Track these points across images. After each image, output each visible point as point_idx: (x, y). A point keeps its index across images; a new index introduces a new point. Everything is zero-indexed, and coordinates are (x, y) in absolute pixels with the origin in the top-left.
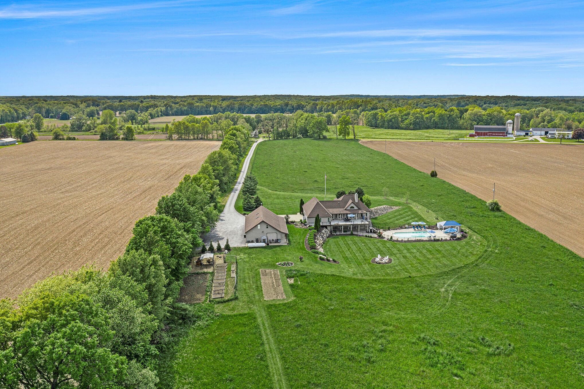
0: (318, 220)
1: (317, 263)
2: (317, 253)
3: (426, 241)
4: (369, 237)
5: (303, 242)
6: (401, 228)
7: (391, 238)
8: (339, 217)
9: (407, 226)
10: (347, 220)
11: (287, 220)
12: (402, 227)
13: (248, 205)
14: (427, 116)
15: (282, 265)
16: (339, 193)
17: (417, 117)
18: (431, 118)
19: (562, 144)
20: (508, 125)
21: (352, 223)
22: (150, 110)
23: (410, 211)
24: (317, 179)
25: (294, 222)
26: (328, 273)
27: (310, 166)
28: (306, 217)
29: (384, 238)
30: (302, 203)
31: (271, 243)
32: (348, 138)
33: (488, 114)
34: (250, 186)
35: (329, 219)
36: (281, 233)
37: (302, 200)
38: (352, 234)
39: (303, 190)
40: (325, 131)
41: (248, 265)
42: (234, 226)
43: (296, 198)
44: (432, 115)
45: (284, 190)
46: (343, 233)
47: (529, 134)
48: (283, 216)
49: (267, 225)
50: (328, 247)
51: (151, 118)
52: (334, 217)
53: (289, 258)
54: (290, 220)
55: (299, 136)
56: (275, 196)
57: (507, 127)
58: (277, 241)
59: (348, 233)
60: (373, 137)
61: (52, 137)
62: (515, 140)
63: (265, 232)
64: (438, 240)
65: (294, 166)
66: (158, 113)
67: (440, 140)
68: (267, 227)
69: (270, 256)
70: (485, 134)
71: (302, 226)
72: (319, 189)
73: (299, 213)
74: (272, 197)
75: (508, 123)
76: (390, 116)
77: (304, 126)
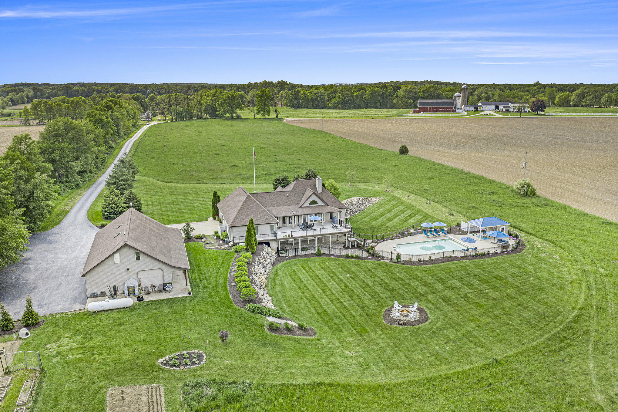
0: (251, 231)
1: (264, 345)
2: (261, 312)
3: (462, 258)
4: (352, 257)
5: (225, 284)
6: (402, 235)
7: (398, 257)
8: (290, 223)
9: (412, 231)
10: (306, 227)
11: (187, 233)
12: (403, 233)
13: (111, 208)
14: (357, 93)
15: (174, 365)
16: (278, 180)
17: (346, 94)
18: (362, 95)
19: (522, 117)
20: (457, 98)
21: (318, 232)
22: (11, 95)
23: (401, 203)
24: (236, 162)
25: (201, 238)
26: (300, 381)
27: (224, 147)
28: (226, 225)
29: (383, 257)
30: (216, 199)
31: (148, 293)
32: (268, 117)
33: (424, 90)
34: (120, 174)
35: (272, 227)
36: (173, 270)
37: (215, 193)
38: (319, 254)
39: (215, 180)
40: (238, 109)
41: (75, 373)
42: (73, 255)
43: (206, 191)
44: (362, 93)
45: (184, 180)
46: (300, 253)
47: (479, 109)
48: (179, 226)
49: (137, 254)
50: (278, 288)
51: (13, 105)
52: (281, 221)
53: (193, 336)
54: (193, 234)
55: (205, 116)
56: (167, 191)
57: (455, 100)
58: (164, 287)
59: (311, 252)
60: (299, 115)
62: (467, 115)
63: (134, 270)
64: (483, 255)
65: (200, 148)
66: (23, 99)
67: (382, 117)
68: (138, 258)
69: (143, 337)
70: (431, 110)
71: (220, 245)
72: (242, 176)
73: (211, 219)
74: (161, 192)
75: (455, 96)
76: (315, 94)
77: (212, 103)
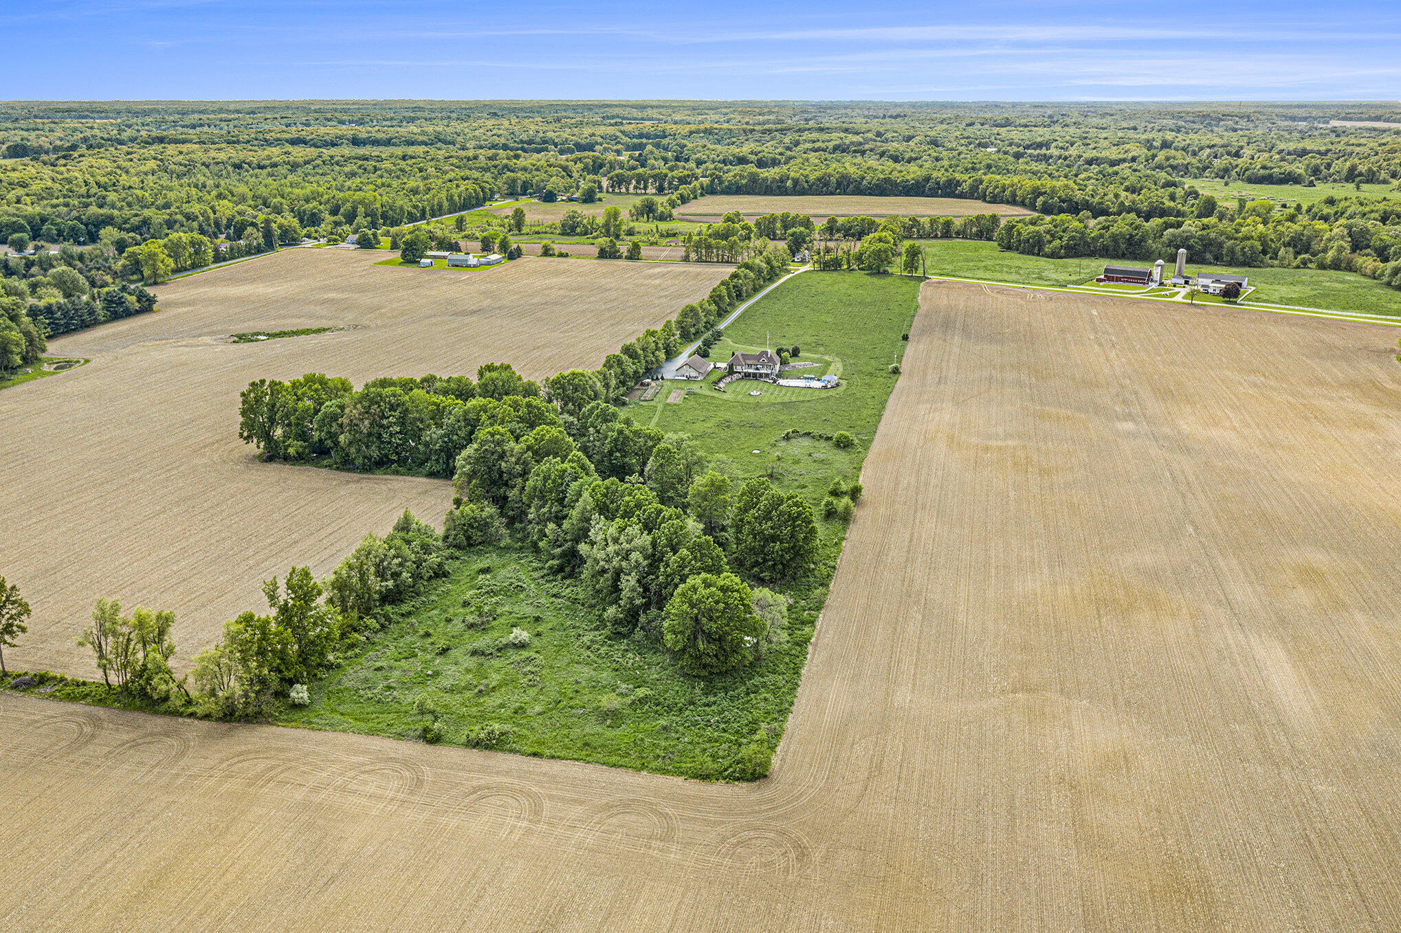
10: (757, 369)
19: (1194, 305)
32: (915, 275)
51: (680, 205)
61: (541, 251)
66: (695, 192)
70: (1117, 280)
